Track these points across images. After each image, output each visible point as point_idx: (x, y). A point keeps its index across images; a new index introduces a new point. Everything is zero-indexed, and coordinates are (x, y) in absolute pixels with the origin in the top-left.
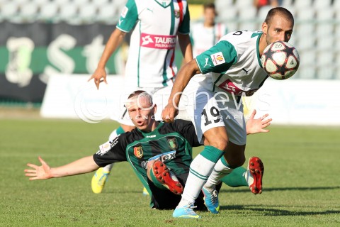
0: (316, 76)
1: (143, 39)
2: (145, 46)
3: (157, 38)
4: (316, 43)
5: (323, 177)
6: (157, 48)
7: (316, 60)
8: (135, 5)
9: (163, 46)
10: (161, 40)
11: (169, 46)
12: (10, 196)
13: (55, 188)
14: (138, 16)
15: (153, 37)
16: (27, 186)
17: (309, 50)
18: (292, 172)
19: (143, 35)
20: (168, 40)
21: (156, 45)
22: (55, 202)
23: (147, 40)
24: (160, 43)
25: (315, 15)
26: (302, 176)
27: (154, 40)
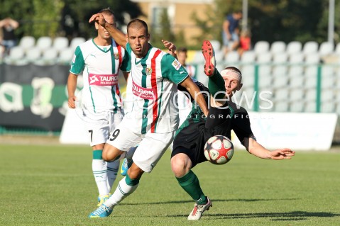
0: (289, 110)
1: (91, 78)
2: (92, 84)
3: (101, 77)
4: (289, 83)
5: (294, 193)
6: (102, 85)
7: (289, 96)
8: (81, 52)
9: (107, 83)
10: (105, 79)
11: (113, 83)
12: (33, 209)
13: (72, 202)
14: (84, 61)
15: (98, 76)
16: (48, 200)
17: (283, 87)
18: (269, 189)
19: (91, 75)
20: (111, 78)
21: (101, 83)
22: (71, 213)
23: (93, 79)
24: (105, 81)
25: (288, 59)
26: (277, 192)
27: (99, 79)
